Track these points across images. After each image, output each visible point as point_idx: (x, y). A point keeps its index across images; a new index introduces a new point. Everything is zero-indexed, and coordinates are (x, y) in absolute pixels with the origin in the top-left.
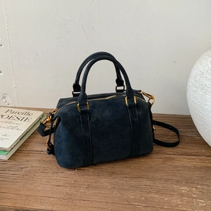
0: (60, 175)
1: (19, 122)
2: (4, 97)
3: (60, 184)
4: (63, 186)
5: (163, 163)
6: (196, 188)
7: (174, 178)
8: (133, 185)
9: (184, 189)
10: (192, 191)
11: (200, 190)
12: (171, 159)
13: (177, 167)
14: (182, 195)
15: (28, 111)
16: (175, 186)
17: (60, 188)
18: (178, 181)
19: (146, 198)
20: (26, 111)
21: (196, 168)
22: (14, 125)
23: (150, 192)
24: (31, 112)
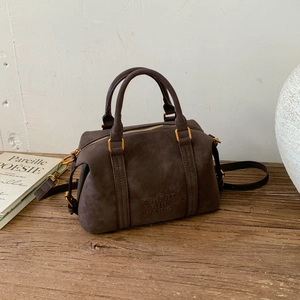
0: (72, 255)
1: (25, 174)
2: (12, 139)
3: (69, 269)
4: (74, 273)
5: (236, 240)
6: (286, 282)
7: (250, 265)
8: (181, 274)
9: (265, 283)
10: (277, 287)
11: (293, 286)
12: (250, 233)
13: (258, 246)
14: (261, 293)
15: (41, 158)
16: (251, 279)
17: (67, 275)
18: (256, 270)
19: (200, 296)
20: (38, 158)
21: (290, 249)
22: (17, 179)
23: (208, 287)
24: (45, 159)
